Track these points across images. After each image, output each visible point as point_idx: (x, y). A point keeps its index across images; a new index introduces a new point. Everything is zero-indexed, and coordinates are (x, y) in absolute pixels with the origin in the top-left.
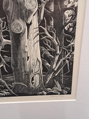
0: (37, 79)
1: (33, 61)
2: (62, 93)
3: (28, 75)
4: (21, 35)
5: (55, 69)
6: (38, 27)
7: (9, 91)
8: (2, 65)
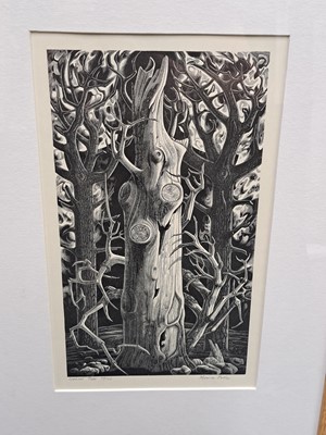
0: (172, 338)
1: (167, 299)
4: (147, 246)
6: (181, 232)
8: (102, 306)
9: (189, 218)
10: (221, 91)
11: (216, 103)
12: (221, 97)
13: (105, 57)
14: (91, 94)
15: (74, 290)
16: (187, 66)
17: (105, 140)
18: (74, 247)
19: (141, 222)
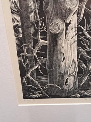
0: (71, 81)
1: (69, 62)
3: (62, 76)
4: (59, 35)
6: (77, 26)
7: (42, 93)
8: (37, 66)
9: (81, 18)
15: (23, 59)
18: (21, 36)
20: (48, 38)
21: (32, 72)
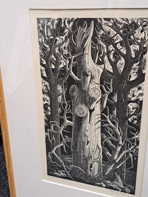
1: (93, 147)
2: (123, 191)
3: (86, 160)
4: (83, 119)
5: (117, 161)
6: (100, 114)
7: (65, 173)
8: (62, 144)
9: (104, 106)
10: (122, 40)
11: (119, 46)
12: (121, 43)
13: (63, 21)
14: (56, 40)
15: (50, 135)
16: (103, 26)
17: (63, 63)
18: (50, 114)
19: (80, 106)
20: (73, 119)
21: (57, 149)
